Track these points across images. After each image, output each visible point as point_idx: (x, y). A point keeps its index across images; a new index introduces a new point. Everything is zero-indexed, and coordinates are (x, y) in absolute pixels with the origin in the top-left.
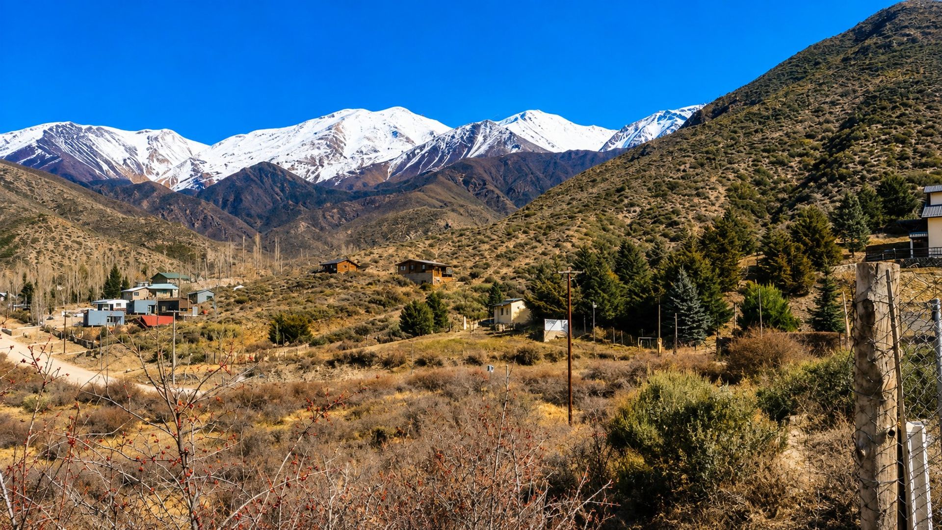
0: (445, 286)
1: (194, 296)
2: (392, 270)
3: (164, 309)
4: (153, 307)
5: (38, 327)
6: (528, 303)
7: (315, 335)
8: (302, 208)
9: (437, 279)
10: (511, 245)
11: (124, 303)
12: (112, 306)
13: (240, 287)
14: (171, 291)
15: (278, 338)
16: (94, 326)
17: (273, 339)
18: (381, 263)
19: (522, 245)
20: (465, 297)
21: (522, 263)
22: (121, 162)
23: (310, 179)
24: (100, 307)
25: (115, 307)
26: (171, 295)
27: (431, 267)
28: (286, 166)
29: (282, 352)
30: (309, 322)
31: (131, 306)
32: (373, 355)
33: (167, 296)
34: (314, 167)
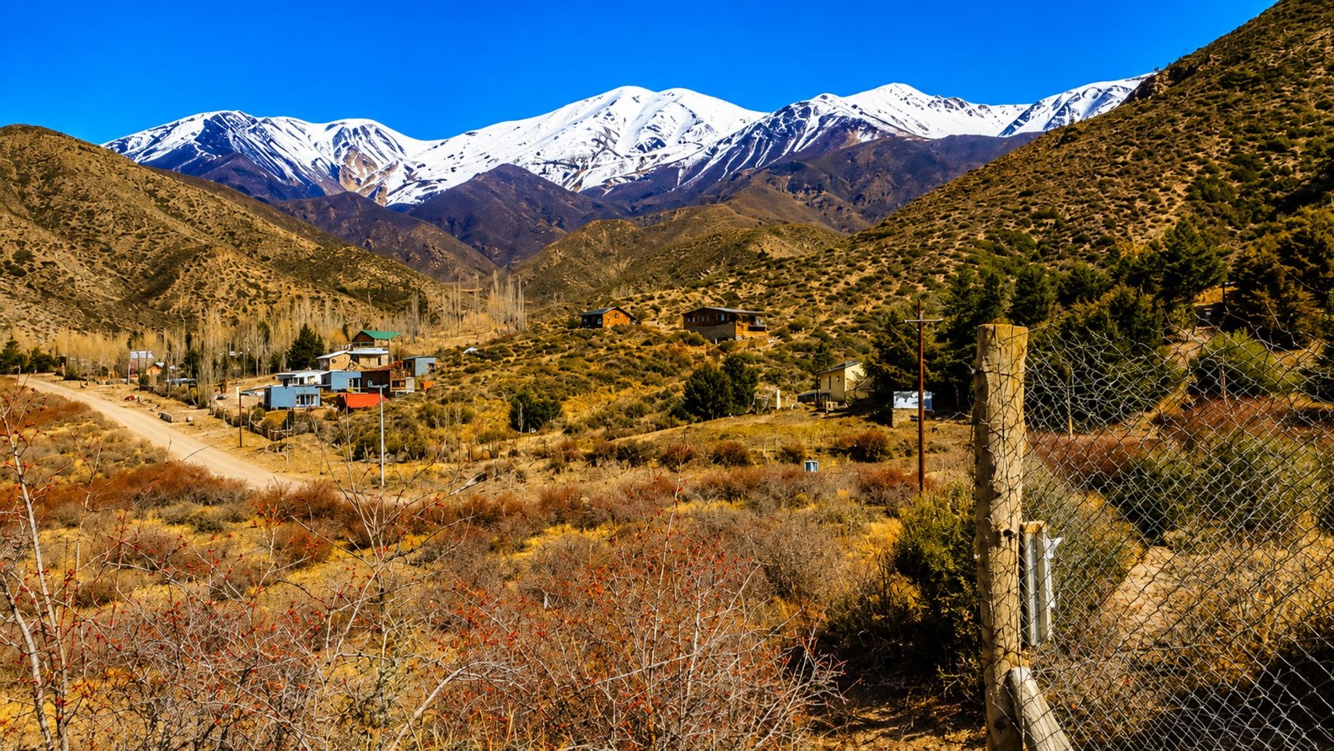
0: (752, 345)
1: (409, 365)
2: (678, 324)
3: (370, 384)
4: (356, 380)
5: (207, 411)
6: (870, 369)
7: (570, 418)
8: (558, 230)
9: (742, 334)
10: (853, 279)
11: (317, 376)
12: (302, 380)
13: (471, 349)
14: (378, 356)
15: (521, 424)
16: (280, 408)
17: (514, 426)
18: (664, 311)
19: (869, 280)
20: (781, 359)
21: (867, 306)
22: (309, 165)
23: (570, 186)
24: (286, 381)
25: (306, 382)
26: (380, 364)
27: (734, 317)
28: (536, 170)
29: (528, 442)
30: (564, 399)
31: (326, 379)
32: (648, 446)
33: (373, 364)
34: (575, 170)
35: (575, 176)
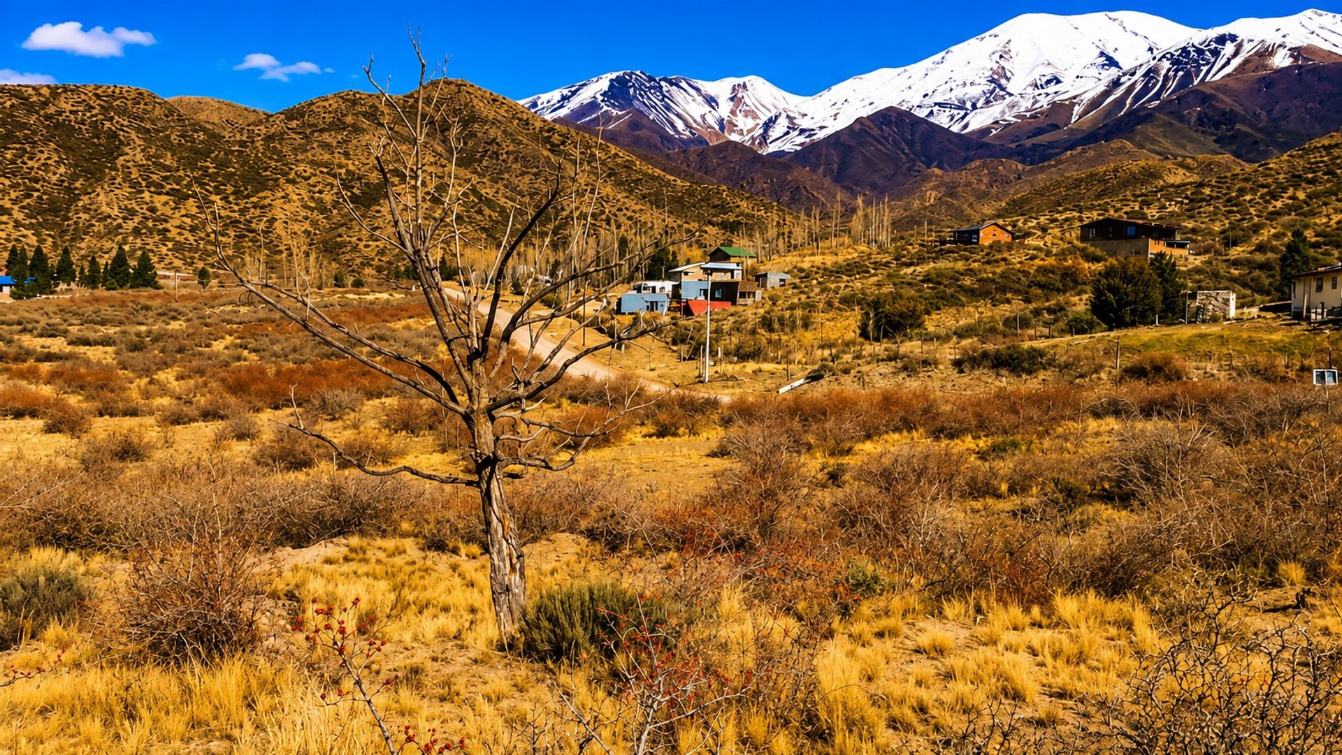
1: (761, 279)
3: (719, 293)
4: (707, 290)
7: (934, 329)
9: (1157, 247)
14: (732, 271)
15: (871, 333)
16: (627, 314)
17: (864, 334)
23: (955, 129)
24: (639, 290)
25: (658, 290)
26: (732, 277)
28: (922, 113)
29: (876, 349)
30: (927, 312)
31: (677, 288)
33: (726, 278)
34: (962, 113)
35: (963, 118)
